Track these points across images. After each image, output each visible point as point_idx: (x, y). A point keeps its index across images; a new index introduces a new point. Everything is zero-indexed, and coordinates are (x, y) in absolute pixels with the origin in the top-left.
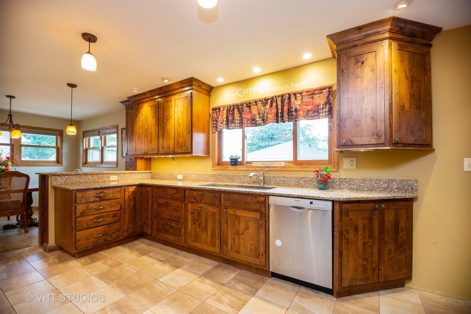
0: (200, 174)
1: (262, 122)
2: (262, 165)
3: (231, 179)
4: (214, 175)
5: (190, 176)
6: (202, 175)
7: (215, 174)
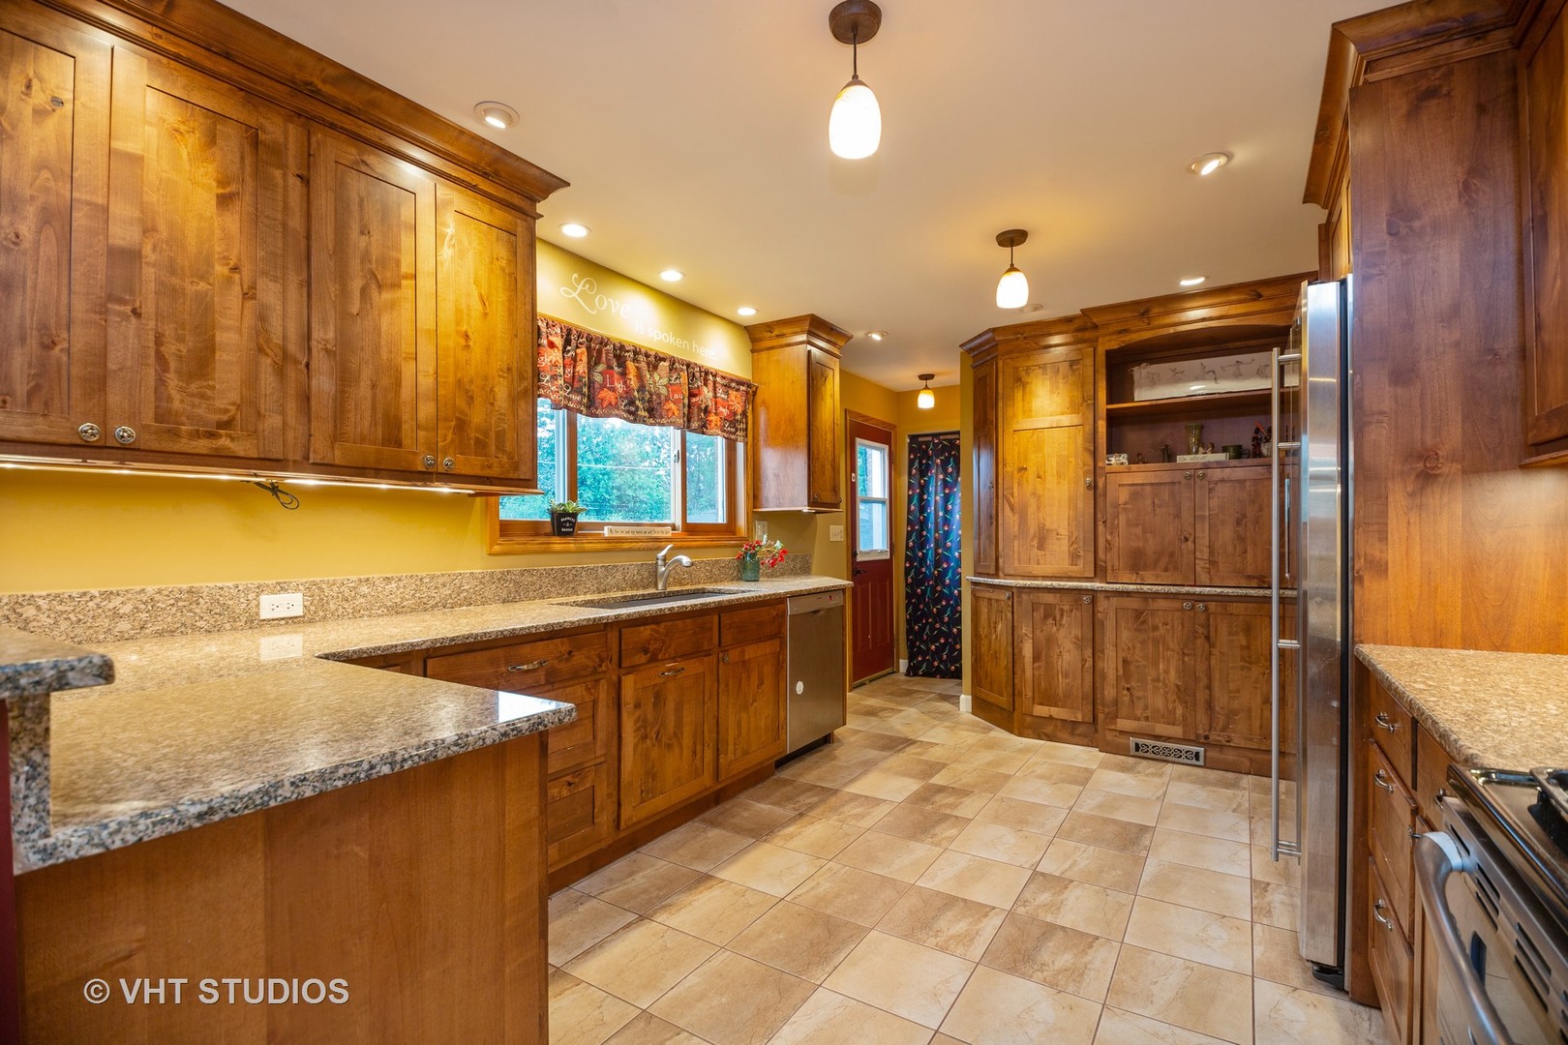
0: (432, 577)
1: (646, 414)
2: (630, 535)
3: (568, 582)
4: (503, 573)
5: (364, 589)
6: (441, 580)
7: (508, 572)
